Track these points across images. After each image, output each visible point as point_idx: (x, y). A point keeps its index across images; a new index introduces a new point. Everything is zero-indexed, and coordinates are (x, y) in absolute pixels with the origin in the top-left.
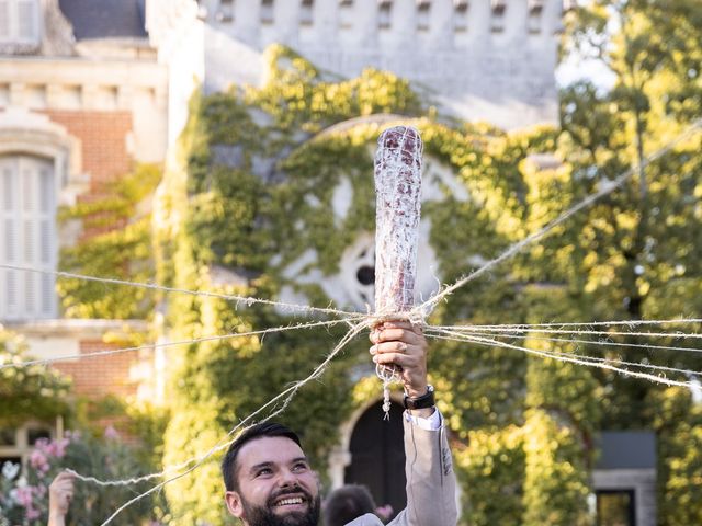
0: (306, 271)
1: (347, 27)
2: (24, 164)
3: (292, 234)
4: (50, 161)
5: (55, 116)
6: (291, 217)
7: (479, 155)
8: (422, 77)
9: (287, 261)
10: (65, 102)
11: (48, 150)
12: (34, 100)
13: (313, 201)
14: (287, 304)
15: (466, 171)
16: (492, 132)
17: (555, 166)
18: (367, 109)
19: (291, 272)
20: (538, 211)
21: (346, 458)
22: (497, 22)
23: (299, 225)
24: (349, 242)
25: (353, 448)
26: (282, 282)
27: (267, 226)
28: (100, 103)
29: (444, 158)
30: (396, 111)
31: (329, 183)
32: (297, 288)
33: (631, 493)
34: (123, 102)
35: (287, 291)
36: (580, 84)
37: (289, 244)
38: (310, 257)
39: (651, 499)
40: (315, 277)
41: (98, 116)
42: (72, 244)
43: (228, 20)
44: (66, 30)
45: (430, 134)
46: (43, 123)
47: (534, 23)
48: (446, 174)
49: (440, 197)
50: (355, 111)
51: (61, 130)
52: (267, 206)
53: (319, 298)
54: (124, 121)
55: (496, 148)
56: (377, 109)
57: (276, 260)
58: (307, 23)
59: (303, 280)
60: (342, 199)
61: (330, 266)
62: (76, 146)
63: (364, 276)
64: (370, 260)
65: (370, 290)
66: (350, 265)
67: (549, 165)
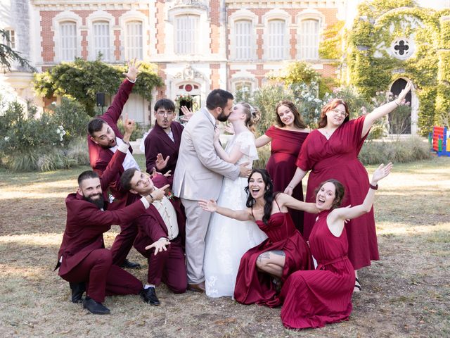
0: (382, 47)
2: (311, 21)
3: (378, 38)
4: (318, 21)
5: (319, 10)
6: (378, 33)
7: (428, 16)
9: (377, 44)
10: (321, 6)
11: (317, 18)
12: (315, 6)
13: (384, 29)
14: (377, 55)
15: (425, 21)
16: (431, 10)
18: (399, 5)
19: (378, 47)
20: (443, 30)
23: (381, 35)
24: (393, 39)
26: (376, 50)
27: (373, 36)
28: (330, 6)
29: (419, 17)
30: (407, 6)
31: (389, 25)
32: (379, 51)
34: (336, 6)
35: (377, 52)
37: (378, 40)
38: (383, 43)
40: (384, 48)
41: (330, 9)
42: (322, 41)
45: (415, 11)
46: (316, 11)
48: (419, 21)
49: (417, 27)
50: (396, 6)
51: (320, 13)
53: (385, 54)
54: (336, 11)
55: (433, 15)
56: (402, 5)
57: (374, 44)
59: (380, 49)
60: (392, 28)
61: (388, 46)
62: (324, 17)
63: (396, 48)
64: (398, 44)
65: (398, 51)
66: (393, 45)
67: (447, 19)
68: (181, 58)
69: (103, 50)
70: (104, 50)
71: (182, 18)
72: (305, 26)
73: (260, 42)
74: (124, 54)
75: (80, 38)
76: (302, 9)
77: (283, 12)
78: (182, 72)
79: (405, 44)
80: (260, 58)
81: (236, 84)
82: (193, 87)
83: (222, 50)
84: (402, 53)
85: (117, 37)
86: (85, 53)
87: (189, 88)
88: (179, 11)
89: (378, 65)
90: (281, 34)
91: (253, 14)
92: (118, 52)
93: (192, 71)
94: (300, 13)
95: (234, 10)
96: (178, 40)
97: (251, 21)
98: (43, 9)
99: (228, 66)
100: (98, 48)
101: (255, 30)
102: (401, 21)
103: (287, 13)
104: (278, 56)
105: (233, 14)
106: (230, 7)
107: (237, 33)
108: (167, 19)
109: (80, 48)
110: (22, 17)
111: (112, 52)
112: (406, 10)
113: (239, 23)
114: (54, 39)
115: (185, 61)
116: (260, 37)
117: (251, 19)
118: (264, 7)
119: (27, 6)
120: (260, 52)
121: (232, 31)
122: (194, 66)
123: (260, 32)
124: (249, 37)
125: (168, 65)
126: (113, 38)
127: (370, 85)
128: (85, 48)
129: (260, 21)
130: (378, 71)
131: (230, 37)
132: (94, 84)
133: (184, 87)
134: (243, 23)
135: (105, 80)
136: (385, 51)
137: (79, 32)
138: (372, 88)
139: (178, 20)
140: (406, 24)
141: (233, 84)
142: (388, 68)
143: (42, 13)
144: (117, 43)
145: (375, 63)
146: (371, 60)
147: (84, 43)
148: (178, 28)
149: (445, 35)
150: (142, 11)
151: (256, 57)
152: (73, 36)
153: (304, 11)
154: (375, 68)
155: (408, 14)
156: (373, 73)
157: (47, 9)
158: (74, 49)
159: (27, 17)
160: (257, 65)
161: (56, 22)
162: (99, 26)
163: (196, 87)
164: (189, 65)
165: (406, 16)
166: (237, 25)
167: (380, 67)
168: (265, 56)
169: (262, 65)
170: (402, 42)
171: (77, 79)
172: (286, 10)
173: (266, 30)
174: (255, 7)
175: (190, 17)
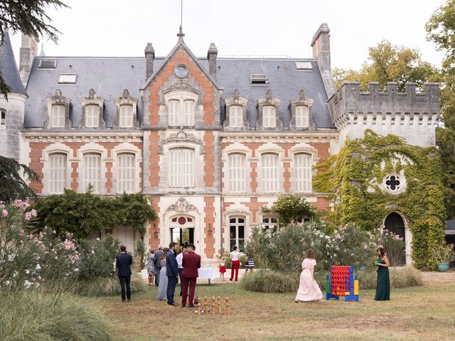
0: (374, 182)
1: (384, 124)
2: (304, 155)
3: (371, 173)
4: (311, 155)
5: (311, 144)
6: (371, 169)
8: (402, 136)
9: (370, 179)
10: (314, 141)
11: (310, 152)
12: (307, 141)
13: (376, 166)
14: (370, 190)
16: (419, 148)
17: (435, 156)
18: (389, 143)
19: (370, 182)
20: (431, 167)
21: (384, 227)
22: (420, 122)
23: (373, 171)
24: (385, 175)
26: (369, 185)
27: (365, 172)
29: (408, 155)
30: (396, 143)
31: (380, 161)
32: (372, 186)
34: (328, 141)
35: (370, 187)
37: (370, 176)
38: (375, 179)
40: (376, 183)
41: (321, 144)
42: (315, 175)
43: (356, 123)
44: (314, 124)
45: (404, 149)
46: (308, 146)
47: (429, 122)
48: (408, 159)
49: (407, 164)
51: (313, 147)
52: (365, 167)
53: (377, 189)
54: (328, 145)
56: (391, 143)
57: (367, 179)
58: (374, 124)
59: (373, 184)
60: (383, 165)
61: (380, 182)
62: (316, 151)
63: (388, 183)
64: (389, 179)
65: (390, 186)
66: (385, 181)
67: (433, 156)
68: (175, 190)
69: (94, 181)
70: (95, 183)
71: (176, 151)
72: (298, 160)
73: (254, 175)
74: (116, 186)
75: (70, 170)
76: (294, 144)
77: (276, 146)
78: (176, 205)
79: (396, 179)
80: (254, 191)
81: (230, 217)
82: (187, 220)
83: (216, 183)
84: (393, 188)
85: (109, 169)
86: (75, 184)
87: (182, 221)
88: (173, 145)
89: (371, 199)
90: (274, 168)
91: (246, 148)
92: (109, 185)
93: (185, 204)
94: (293, 147)
95: (228, 144)
96: (172, 173)
97: (245, 154)
98: (33, 140)
99: (222, 199)
100: (88, 180)
101: (248, 164)
102: (391, 158)
103: (280, 148)
104: (272, 189)
105: (227, 147)
106: (224, 141)
107: (230, 166)
108: (160, 151)
109: (70, 180)
110: (13, 150)
111: (104, 184)
112: (395, 147)
113: (232, 156)
114: (44, 170)
115: (179, 194)
116: (254, 170)
117: (244, 152)
118: (257, 141)
119: (18, 139)
120: (254, 185)
121: (226, 164)
122: (188, 199)
123: (254, 166)
124: (243, 170)
125: (161, 198)
126: (104, 169)
127: (364, 218)
128: (75, 180)
129: (253, 155)
130: (372, 205)
131: (224, 170)
132: (89, 217)
133: (177, 220)
134: (236, 155)
135: (99, 213)
136: (377, 186)
137: (69, 164)
138: (366, 222)
139: (172, 153)
140: (396, 161)
141: (227, 217)
142: (382, 202)
143: (32, 145)
144: (109, 175)
145: (369, 198)
146: (364, 195)
147: (75, 175)
148: (172, 161)
149: (433, 171)
150: (135, 144)
151: (249, 190)
152: (63, 168)
153: (297, 146)
154: (369, 202)
155: (398, 151)
156: (367, 207)
157: (37, 141)
158: (63, 180)
159: (18, 149)
160: (251, 198)
161: (45, 154)
162: (90, 158)
163: (190, 220)
165: (395, 153)
166: (231, 158)
167: (373, 201)
168: (259, 190)
169: (257, 198)
170: (393, 178)
171: (70, 212)
172: (279, 144)
173: (259, 164)
174: (249, 141)
175: (184, 150)
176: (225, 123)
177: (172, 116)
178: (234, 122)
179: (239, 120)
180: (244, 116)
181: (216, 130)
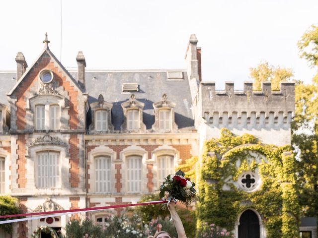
0: (229, 180)
1: (240, 123)
2: (167, 157)
3: (226, 172)
4: (173, 157)
5: (174, 146)
6: (226, 168)
7: (271, 152)
8: (258, 135)
9: (225, 178)
10: (176, 143)
11: (172, 154)
12: (169, 143)
13: (231, 164)
14: (225, 188)
15: (268, 156)
16: (274, 147)
17: (290, 154)
18: (244, 142)
19: (226, 181)
20: (285, 165)
21: (239, 224)
22: (276, 121)
23: (228, 170)
24: (240, 173)
25: (240, 221)
26: (224, 183)
28: (184, 143)
29: (263, 153)
30: (251, 143)
31: (236, 159)
32: (227, 184)
33: (310, 232)
34: (189, 143)
35: (225, 185)
36: (302, 134)
37: (225, 174)
38: (231, 177)
39: (316, 233)
40: (231, 182)
41: (183, 146)
43: (211, 123)
44: (176, 127)
45: (259, 148)
46: (171, 148)
47: (285, 121)
50: (241, 143)
51: (175, 149)
53: (232, 187)
54: (189, 147)
55: (275, 151)
56: (247, 143)
57: (222, 178)
58: (230, 123)
59: (229, 182)
60: (238, 163)
61: (235, 179)
62: (178, 153)
63: (243, 181)
64: (245, 178)
65: (245, 184)
66: (240, 179)
67: (288, 154)
68: (42, 191)
71: (43, 154)
72: (161, 161)
73: (118, 176)
76: (157, 146)
77: (140, 148)
78: (43, 205)
79: (252, 177)
80: (119, 191)
81: (96, 216)
82: (54, 220)
83: (81, 184)
84: (248, 186)
87: (50, 220)
88: (40, 148)
89: (226, 197)
90: (138, 169)
91: (111, 151)
93: (53, 205)
94: (156, 150)
95: (93, 147)
96: (39, 175)
97: (110, 157)
99: (88, 199)
101: (113, 165)
102: (247, 157)
103: (144, 150)
104: (136, 189)
105: (92, 150)
106: (90, 144)
107: (97, 168)
108: (27, 154)
112: (250, 146)
113: (98, 159)
115: (46, 195)
116: (118, 171)
117: (109, 155)
118: (121, 144)
120: (119, 186)
121: (92, 167)
122: (54, 200)
123: (118, 167)
124: (109, 172)
125: (28, 198)
127: (219, 216)
129: (118, 157)
130: (227, 203)
131: (90, 172)
133: (45, 220)
134: (102, 159)
136: (232, 184)
138: (220, 219)
139: (39, 156)
140: (251, 160)
142: (237, 200)
145: (224, 196)
146: (219, 193)
148: (39, 164)
149: (287, 169)
150: (5, 148)
151: (114, 190)
153: (160, 148)
154: (224, 200)
155: (253, 150)
156: (222, 205)
160: (116, 198)
163: (57, 220)
164: (49, 199)
165: (251, 152)
166: (97, 161)
167: (228, 199)
168: (123, 190)
169: (121, 198)
170: (249, 176)
172: (143, 146)
173: (124, 166)
174: (113, 144)
175: (50, 153)
176: (90, 127)
177: (39, 120)
178: (99, 125)
179: (104, 124)
180: (109, 120)
181: (81, 133)
